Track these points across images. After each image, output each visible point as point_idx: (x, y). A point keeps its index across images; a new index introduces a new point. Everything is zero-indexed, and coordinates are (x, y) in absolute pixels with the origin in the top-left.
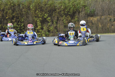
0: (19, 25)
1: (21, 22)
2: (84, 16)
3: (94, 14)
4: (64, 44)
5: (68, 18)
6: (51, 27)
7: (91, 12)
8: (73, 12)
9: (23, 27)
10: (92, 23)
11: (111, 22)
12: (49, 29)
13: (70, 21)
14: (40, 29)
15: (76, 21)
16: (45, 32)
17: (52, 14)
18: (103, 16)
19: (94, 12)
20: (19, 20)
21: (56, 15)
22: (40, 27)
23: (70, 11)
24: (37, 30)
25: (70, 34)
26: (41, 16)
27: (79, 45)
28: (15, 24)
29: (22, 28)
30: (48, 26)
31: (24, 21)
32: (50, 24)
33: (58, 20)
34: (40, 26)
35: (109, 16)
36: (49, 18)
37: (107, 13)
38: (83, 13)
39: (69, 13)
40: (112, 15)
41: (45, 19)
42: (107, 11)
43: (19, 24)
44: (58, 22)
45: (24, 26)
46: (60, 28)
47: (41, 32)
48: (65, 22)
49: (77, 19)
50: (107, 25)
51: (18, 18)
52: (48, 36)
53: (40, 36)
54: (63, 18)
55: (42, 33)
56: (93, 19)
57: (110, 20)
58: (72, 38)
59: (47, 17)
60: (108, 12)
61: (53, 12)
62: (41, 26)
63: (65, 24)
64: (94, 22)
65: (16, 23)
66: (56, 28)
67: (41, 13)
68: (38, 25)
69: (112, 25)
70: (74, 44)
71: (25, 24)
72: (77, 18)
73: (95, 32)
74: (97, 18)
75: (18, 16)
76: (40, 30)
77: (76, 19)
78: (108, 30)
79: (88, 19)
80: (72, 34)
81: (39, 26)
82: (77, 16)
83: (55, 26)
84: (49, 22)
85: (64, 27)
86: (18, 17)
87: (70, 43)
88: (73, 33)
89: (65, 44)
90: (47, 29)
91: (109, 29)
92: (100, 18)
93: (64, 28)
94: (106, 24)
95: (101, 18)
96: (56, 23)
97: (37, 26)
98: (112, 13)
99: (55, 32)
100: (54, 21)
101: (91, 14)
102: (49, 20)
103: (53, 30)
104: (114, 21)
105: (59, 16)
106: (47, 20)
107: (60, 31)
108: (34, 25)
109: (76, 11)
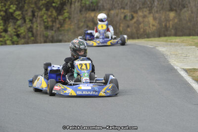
2: (78, 9)
3: (98, 6)
4: (67, 92)
5: (52, 12)
6: (22, 28)
7: (92, 3)
8: (60, 2)
10: (93, 21)
11: (127, 20)
12: (19, 33)
13: (55, 18)
14: (2, 32)
15: (66, 18)
16: (11, 36)
17: (24, 6)
18: (113, 9)
19: (97, 3)
23: (55, 1)
25: (79, 67)
26: (4, 9)
27: (104, 94)
30: (16, 27)
32: (19, 22)
33: (34, 16)
34: (2, 27)
35: (122, 10)
36: (18, 13)
37: (120, 5)
38: (77, 4)
39: (54, 5)
40: (127, 9)
41: (12, 14)
44: (34, 19)
46: (37, 30)
47: (4, 37)
48: (46, 20)
49: (68, 14)
50: (120, 26)
52: (17, 44)
53: (2, 43)
54: (42, 13)
55: (6, 38)
56: (95, 16)
57: (125, 17)
58: (85, 78)
59: (15, 11)
60: (121, 4)
61: (25, 3)
62: (4, 26)
63: (46, 24)
66: (30, 30)
67: (3, 4)
69: (128, 26)
70: (91, 93)
72: (68, 12)
76: (2, 34)
77: (66, 15)
79: (87, 15)
80: (84, 67)
81: (0, 26)
82: (67, 8)
83: (28, 26)
84: (17, 20)
85: (45, 28)
87: (83, 91)
88: (86, 64)
89: (70, 91)
90: (15, 32)
91: (122, 33)
92: (108, 15)
93: (44, 30)
94: (118, 25)
95: (110, 14)
96: (30, 22)
98: (128, 5)
99: (29, 38)
100: (26, 18)
101: (93, 6)
102: (17, 17)
103: (24, 34)
104: (131, 20)
105: (35, 9)
106: (15, 15)
107: (37, 34)
109: (65, 1)
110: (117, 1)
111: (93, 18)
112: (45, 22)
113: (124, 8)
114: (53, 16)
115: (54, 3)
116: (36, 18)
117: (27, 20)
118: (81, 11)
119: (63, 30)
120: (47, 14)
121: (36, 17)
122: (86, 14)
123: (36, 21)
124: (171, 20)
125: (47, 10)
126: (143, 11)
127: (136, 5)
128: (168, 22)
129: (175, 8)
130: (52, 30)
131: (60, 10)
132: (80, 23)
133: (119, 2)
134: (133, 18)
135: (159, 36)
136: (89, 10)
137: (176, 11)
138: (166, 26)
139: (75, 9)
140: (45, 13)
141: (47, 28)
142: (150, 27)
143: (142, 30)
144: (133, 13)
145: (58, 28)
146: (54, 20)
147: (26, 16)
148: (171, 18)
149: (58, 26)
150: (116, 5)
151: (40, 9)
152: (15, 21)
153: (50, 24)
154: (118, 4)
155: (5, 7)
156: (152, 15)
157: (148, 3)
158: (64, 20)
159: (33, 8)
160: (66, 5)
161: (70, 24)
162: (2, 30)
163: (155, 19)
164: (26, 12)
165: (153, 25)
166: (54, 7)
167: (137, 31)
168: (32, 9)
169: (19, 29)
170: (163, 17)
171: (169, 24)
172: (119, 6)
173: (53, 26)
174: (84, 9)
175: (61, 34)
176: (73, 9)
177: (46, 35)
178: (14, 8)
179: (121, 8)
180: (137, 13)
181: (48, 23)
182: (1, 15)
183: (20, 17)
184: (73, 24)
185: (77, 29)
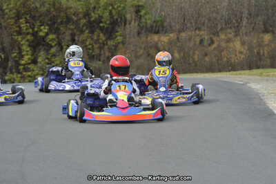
2: (135, 31)
3: (163, 27)
5: (98, 36)
6: (57, 59)
7: (155, 21)
8: (111, 21)
10: (157, 48)
11: (204, 46)
12: (53, 64)
13: (103, 43)
14: (30, 64)
15: (119, 43)
16: (42, 69)
18: (184, 31)
19: (162, 22)
22: (29, 59)
23: (103, 20)
24: (24, 65)
26: (31, 31)
30: (49, 56)
32: (53, 50)
33: (73, 40)
34: (30, 56)
35: (197, 32)
36: (51, 37)
37: (194, 24)
38: (132, 23)
39: (102, 25)
40: (204, 30)
41: (43, 38)
47: (33, 70)
48: (90, 46)
49: (122, 38)
50: (194, 53)
53: (30, 79)
54: (85, 36)
55: (35, 73)
56: (159, 40)
57: (201, 41)
59: (47, 34)
60: (196, 23)
62: (32, 55)
63: (91, 51)
64: (163, 45)
68: (24, 53)
69: (206, 55)
72: (121, 36)
74: (168, 37)
76: (29, 66)
77: (119, 39)
78: (196, 65)
79: (149, 38)
81: (27, 55)
82: (120, 30)
84: (52, 47)
85: (90, 58)
90: (48, 64)
91: (198, 63)
92: (178, 38)
94: (191, 52)
95: (180, 38)
97: (23, 56)
98: (205, 25)
100: (63, 44)
101: (156, 26)
102: (50, 42)
104: (210, 45)
105: (75, 30)
106: (47, 40)
108: (15, 54)
109: (117, 19)
110: (190, 19)
111: (157, 43)
112: (90, 49)
113: (199, 29)
114: (101, 41)
115: (102, 22)
117: (65, 47)
118: (139, 34)
120: (92, 39)
121: (77, 41)
122: (147, 38)
124: (266, 45)
125: (92, 32)
126: (226, 33)
127: (217, 24)
128: (262, 48)
129: (271, 29)
130: (100, 60)
131: (110, 32)
132: (138, 50)
133: (192, 21)
134: (212, 42)
135: (250, 68)
136: (151, 32)
137: (273, 32)
138: (259, 53)
139: (131, 31)
140: (88, 37)
141: (92, 57)
142: (236, 55)
143: (226, 59)
144: (212, 36)
145: (108, 57)
146: (102, 45)
147: (63, 41)
148: (266, 43)
149: (107, 54)
150: (189, 25)
151: (82, 32)
152: (47, 48)
153: (97, 51)
154: (191, 23)
155: (33, 29)
156: (239, 38)
157: (234, 21)
158: (116, 46)
159: (72, 30)
160: (119, 26)
161: (125, 51)
162: (30, 61)
163: (243, 43)
164: (64, 36)
165: (241, 53)
166: (102, 29)
167: (218, 60)
168: (70, 32)
169: (53, 60)
170: (255, 41)
171: (264, 51)
172: (193, 26)
173: (100, 55)
174: (143, 31)
176: (128, 31)
178: (46, 31)
179: (196, 29)
180: (218, 36)
181: (93, 51)
182: (28, 40)
183: (55, 43)
184: (128, 51)
185: (134, 59)
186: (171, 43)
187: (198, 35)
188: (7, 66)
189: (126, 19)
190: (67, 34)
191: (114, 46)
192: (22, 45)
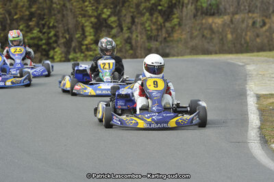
0: (44, 33)
1: (49, 28)
2: (192, 14)
3: (218, 9)
5: (157, 18)
6: (118, 39)
7: (210, 5)
8: (168, 4)
9: (54, 39)
10: (211, 29)
11: (256, 28)
13: (161, 25)
14: (92, 44)
15: (176, 25)
17: (121, 11)
18: (237, 13)
19: (218, 6)
20: (45, 24)
21: (130, 12)
22: (92, 40)
23: (161, 3)
24: (86, 45)
26: (96, 14)
28: (35, 32)
29: (51, 41)
31: (56, 24)
32: (114, 31)
33: (133, 22)
34: (92, 37)
35: (250, 15)
36: (113, 19)
37: (247, 7)
38: (189, 6)
39: (160, 8)
40: (257, 13)
41: (105, 20)
42: (245, 4)
43: (44, 30)
44: (134, 27)
45: (55, 35)
46: (137, 41)
47: (95, 50)
48: (149, 28)
49: (178, 20)
50: (246, 35)
51: (41, 17)
54: (145, 18)
55: (97, 52)
56: (213, 22)
57: (254, 23)
59: (109, 16)
60: (249, 7)
61: (123, 6)
62: (95, 36)
63: (149, 33)
64: (217, 27)
65: (38, 29)
66: (128, 41)
67: (94, 8)
68: (87, 34)
69: (258, 36)
71: (58, 32)
72: (177, 18)
73: (218, 52)
74: (222, 20)
75: (42, 13)
76: (92, 46)
77: (175, 21)
78: (247, 46)
79: (204, 21)
81: (90, 36)
82: (177, 12)
83: (127, 35)
84: (112, 28)
85: (148, 39)
86: (44, 15)
91: (250, 44)
92: (232, 21)
93: (146, 41)
94: (244, 33)
95: (234, 20)
96: (128, 31)
97: (86, 37)
98: (258, 8)
99: (127, 51)
100: (123, 26)
101: (211, 9)
102: (112, 24)
103: (120, 46)
104: (261, 27)
105: (135, 13)
106: (109, 22)
107: (137, 47)
108: (79, 35)
109: (175, 4)
110: (244, 2)
111: (211, 25)
112: (148, 30)
113: (253, 12)
114: (159, 23)
115: (160, 5)
116: (136, 26)
117: (125, 29)
118: (195, 16)
119: (172, 41)
120: (151, 21)
121: (136, 23)
122: (202, 20)
123: (136, 29)
125: (151, 15)
127: (269, 7)
130: (157, 41)
131: (167, 15)
132: (194, 31)
134: (264, 24)
136: (206, 14)
139: (187, 13)
140: (148, 19)
141: (150, 38)
144: (264, 18)
145: (165, 38)
146: (159, 27)
147: (123, 22)
149: (164, 35)
150: (242, 8)
151: (143, 15)
152: (109, 30)
153: (155, 33)
154: (245, 6)
155: (97, 11)
158: (173, 28)
159: (133, 12)
160: (176, 9)
161: (181, 32)
162: (92, 42)
164: (124, 18)
166: (160, 11)
167: (268, 41)
168: (131, 14)
172: (246, 9)
173: (158, 35)
174: (199, 14)
175: (168, 46)
176: (184, 13)
177: (149, 48)
178: (108, 13)
179: (249, 12)
180: (270, 18)
181: (152, 32)
182: (91, 23)
183: (116, 24)
184: (184, 33)
185: (189, 40)
186: (224, 25)
187: (250, 18)
188: (71, 46)
189: (183, 3)
190: (127, 16)
191: (171, 27)
192: (86, 26)
